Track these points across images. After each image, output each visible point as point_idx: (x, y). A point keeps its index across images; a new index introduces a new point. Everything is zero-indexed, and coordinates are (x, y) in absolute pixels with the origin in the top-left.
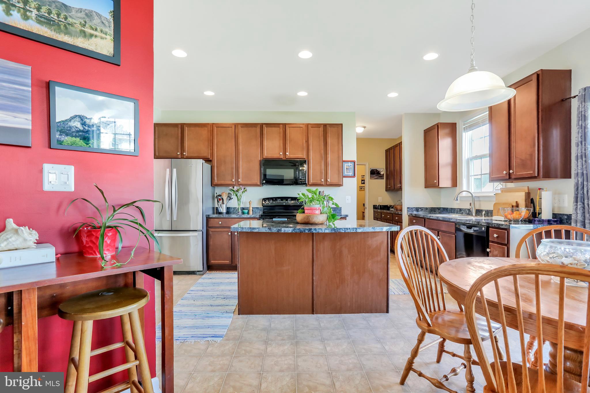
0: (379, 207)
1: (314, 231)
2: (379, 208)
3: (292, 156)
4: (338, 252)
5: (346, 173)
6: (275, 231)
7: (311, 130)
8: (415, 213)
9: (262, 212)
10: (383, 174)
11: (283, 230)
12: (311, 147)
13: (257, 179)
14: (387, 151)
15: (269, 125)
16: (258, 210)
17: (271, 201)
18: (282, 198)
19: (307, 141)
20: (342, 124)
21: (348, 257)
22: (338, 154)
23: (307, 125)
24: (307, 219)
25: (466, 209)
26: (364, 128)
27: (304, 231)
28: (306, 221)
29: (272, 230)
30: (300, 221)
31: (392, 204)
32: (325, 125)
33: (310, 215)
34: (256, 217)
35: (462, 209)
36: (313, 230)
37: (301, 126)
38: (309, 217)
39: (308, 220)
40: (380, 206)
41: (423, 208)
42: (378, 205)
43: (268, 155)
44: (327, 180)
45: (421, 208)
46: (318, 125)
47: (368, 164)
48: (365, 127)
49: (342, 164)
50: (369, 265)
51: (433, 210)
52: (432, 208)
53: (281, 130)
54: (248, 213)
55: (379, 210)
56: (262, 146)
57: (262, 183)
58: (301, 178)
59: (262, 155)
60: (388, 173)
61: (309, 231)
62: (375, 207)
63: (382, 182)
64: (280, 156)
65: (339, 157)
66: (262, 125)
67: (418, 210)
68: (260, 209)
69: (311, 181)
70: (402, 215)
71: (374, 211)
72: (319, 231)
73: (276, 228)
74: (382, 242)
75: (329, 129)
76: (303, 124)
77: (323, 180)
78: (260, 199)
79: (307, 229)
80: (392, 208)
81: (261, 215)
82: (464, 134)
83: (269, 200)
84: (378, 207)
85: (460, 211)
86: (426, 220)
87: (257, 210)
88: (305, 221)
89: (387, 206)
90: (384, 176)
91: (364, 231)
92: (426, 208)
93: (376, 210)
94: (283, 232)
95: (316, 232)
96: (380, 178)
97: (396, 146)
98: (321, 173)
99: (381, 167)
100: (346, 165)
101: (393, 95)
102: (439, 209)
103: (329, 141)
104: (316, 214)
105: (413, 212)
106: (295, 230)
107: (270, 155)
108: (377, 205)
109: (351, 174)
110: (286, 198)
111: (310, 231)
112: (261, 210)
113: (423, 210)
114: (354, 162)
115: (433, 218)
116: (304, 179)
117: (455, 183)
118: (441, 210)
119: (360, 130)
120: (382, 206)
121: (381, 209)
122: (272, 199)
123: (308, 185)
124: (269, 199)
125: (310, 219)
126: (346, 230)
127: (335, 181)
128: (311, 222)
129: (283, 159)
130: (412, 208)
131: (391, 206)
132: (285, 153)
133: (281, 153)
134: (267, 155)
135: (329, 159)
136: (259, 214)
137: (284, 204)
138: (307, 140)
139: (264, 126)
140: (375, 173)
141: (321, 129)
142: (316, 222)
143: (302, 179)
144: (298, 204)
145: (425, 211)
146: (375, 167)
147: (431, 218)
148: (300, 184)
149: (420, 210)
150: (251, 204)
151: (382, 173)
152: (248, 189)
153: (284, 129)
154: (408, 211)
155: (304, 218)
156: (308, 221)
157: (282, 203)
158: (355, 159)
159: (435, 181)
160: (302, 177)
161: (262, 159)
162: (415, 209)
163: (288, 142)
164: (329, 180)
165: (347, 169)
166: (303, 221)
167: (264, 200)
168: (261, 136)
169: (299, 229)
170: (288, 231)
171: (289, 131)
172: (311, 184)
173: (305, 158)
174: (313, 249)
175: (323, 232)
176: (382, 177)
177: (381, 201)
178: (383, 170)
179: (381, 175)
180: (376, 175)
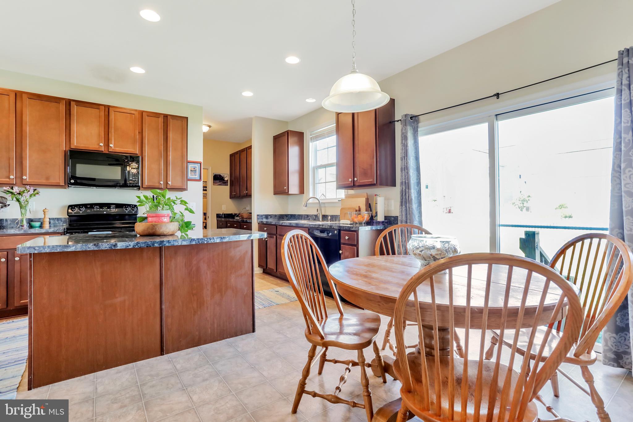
0: (223, 215)
1: (167, 244)
2: (223, 217)
3: (118, 149)
4: (194, 268)
5: (190, 176)
6: (106, 247)
7: (146, 119)
8: (265, 220)
9: (68, 225)
10: (227, 181)
11: (119, 246)
12: (146, 141)
13: (59, 177)
14: (231, 156)
15: (79, 103)
16: (60, 221)
17: (84, 209)
18: (102, 205)
19: (141, 133)
20: (187, 118)
21: (207, 273)
22: (182, 153)
23: (142, 113)
24: (152, 230)
25: (313, 215)
26: (208, 128)
27: (153, 245)
28: (151, 231)
29: (101, 246)
30: (142, 232)
31: (237, 212)
32: (166, 116)
33: (156, 223)
34: (58, 231)
35: (309, 215)
36: (165, 243)
37: (133, 112)
38: (156, 227)
39: (154, 230)
40: (224, 214)
41: (272, 215)
42: (222, 214)
43: (79, 145)
44: (167, 183)
45: (270, 215)
46: (157, 115)
47: (211, 168)
48: (210, 127)
49: (187, 164)
50: (232, 280)
51: (282, 217)
52: (280, 215)
53: (102, 113)
54: (41, 227)
55: (223, 219)
56: (68, 131)
57: (68, 183)
58: (131, 178)
59: (68, 143)
60: (233, 179)
61: (159, 245)
62: (218, 216)
63: (226, 189)
64: (99, 147)
65: (182, 156)
66: (69, 103)
67: (268, 217)
68: (63, 220)
69: (146, 183)
70: (251, 223)
71: (217, 220)
72: (175, 243)
73: (108, 243)
74: (247, 252)
75: (171, 122)
76: (136, 110)
77: (162, 183)
78: (64, 207)
79: (157, 243)
80: (238, 216)
81: (67, 229)
82: (311, 144)
83: (79, 208)
84: (222, 216)
85: (307, 217)
86: (278, 227)
87: (57, 222)
88: (149, 231)
89: (232, 214)
90: (228, 182)
91: (230, 241)
92: (275, 215)
93: (220, 219)
94: (119, 248)
95: (170, 245)
96: (224, 184)
97: (242, 151)
98: (160, 174)
99: (226, 173)
100: (190, 166)
101: (247, 94)
102: (287, 216)
103: (171, 135)
104: (165, 222)
105: (263, 219)
106: (139, 245)
107: (82, 145)
108: (221, 214)
109: (197, 177)
110: (108, 205)
111: (161, 244)
112: (65, 222)
113: (272, 217)
114: (200, 163)
115: (285, 224)
116: (137, 180)
117: (302, 190)
118: (288, 217)
119: (205, 129)
120: (226, 215)
121: (224, 218)
122: (85, 205)
123: (142, 188)
124: (79, 206)
125: (157, 229)
126: (209, 240)
127: (178, 184)
128: (158, 233)
129: (103, 152)
130: (262, 216)
131: (236, 214)
132: (107, 145)
133: (102, 144)
134: (77, 145)
135: (170, 158)
136: (61, 227)
137: (105, 213)
138: (140, 131)
139: (73, 103)
140: (218, 179)
141: (161, 120)
142: (165, 233)
143: (134, 180)
144: (127, 212)
145: (274, 218)
146: (218, 172)
147: (284, 224)
148: (130, 186)
149: (269, 217)
150: (47, 213)
151: (226, 179)
152: (41, 190)
153: (107, 113)
154: (258, 219)
155: (148, 228)
156: (154, 232)
157: (101, 211)
158: (201, 160)
159: (285, 188)
160: (134, 178)
161: (68, 149)
162: (265, 216)
163: (112, 131)
164: (170, 183)
165: (191, 170)
166: (146, 233)
167: (72, 207)
168: (68, 116)
169: (144, 243)
170: (128, 246)
171: (114, 117)
172: (145, 187)
173: (137, 154)
174: (162, 268)
175: (180, 244)
176: (226, 183)
177: (225, 209)
178: (227, 176)
179: (225, 181)
180: (220, 181)
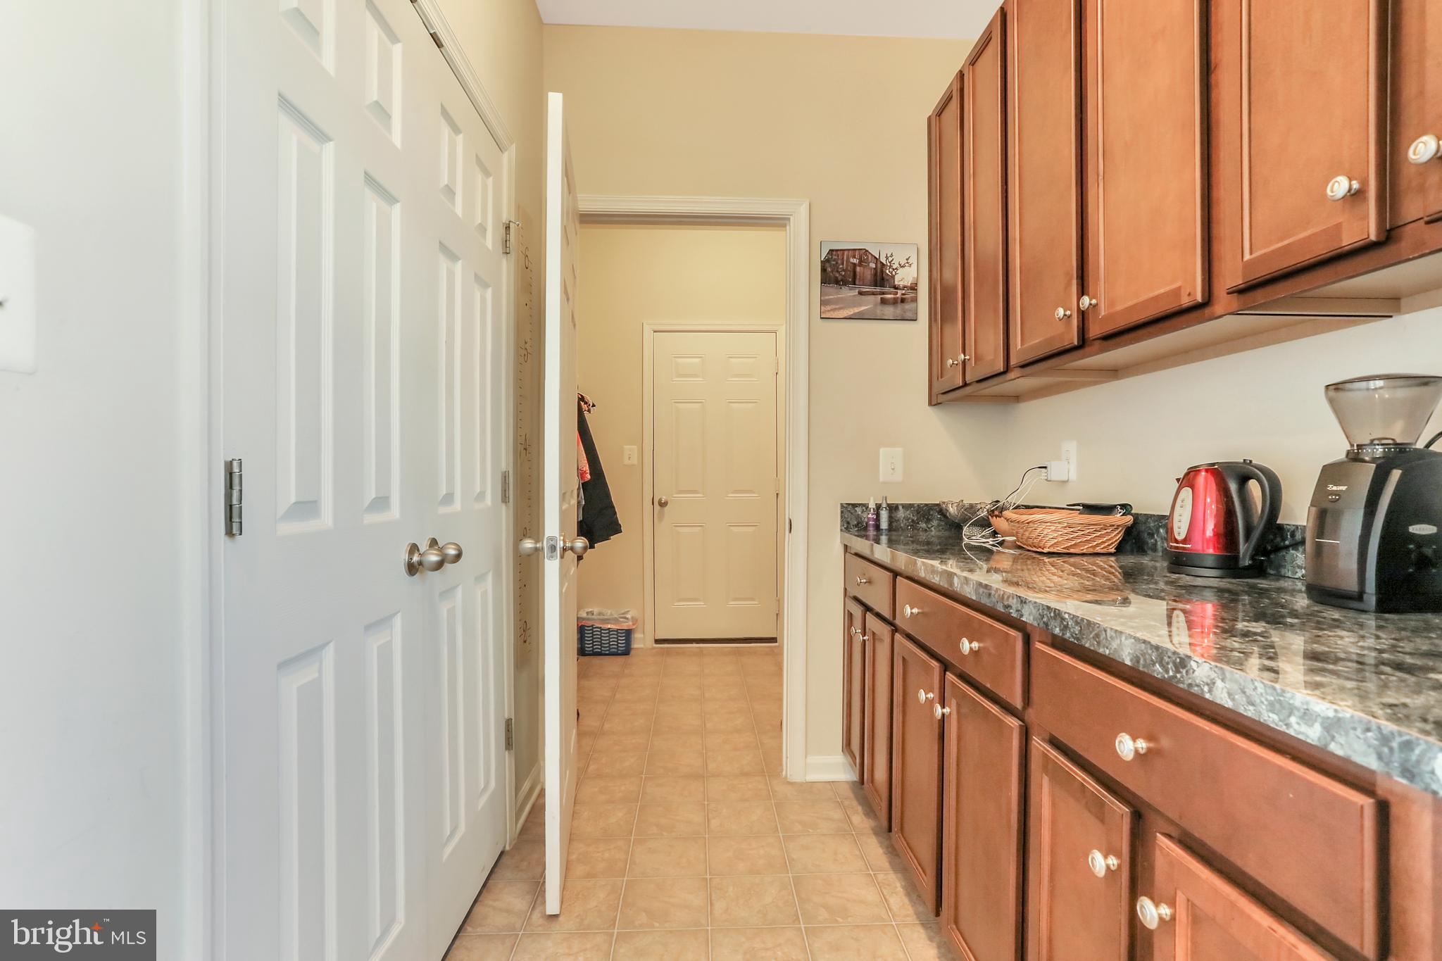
0: (884, 515)
2: (884, 525)
10: (914, 288)
31: (981, 498)
40: (893, 508)
42: (879, 507)
47: (803, 210)
55: (882, 543)
60: (952, 275)
62: (853, 519)
63: (906, 343)
71: (846, 553)
80: (984, 524)
84: (878, 519)
90: (915, 300)
93: (861, 545)
96: (889, 311)
99: (899, 236)
108: (872, 506)
120: (902, 513)
121: (894, 530)
131: (972, 509)
140: (851, 277)
146: (848, 239)
151: (904, 277)
176: (907, 306)
177: (898, 477)
178: (913, 260)
179: (896, 288)
180: (861, 293)
